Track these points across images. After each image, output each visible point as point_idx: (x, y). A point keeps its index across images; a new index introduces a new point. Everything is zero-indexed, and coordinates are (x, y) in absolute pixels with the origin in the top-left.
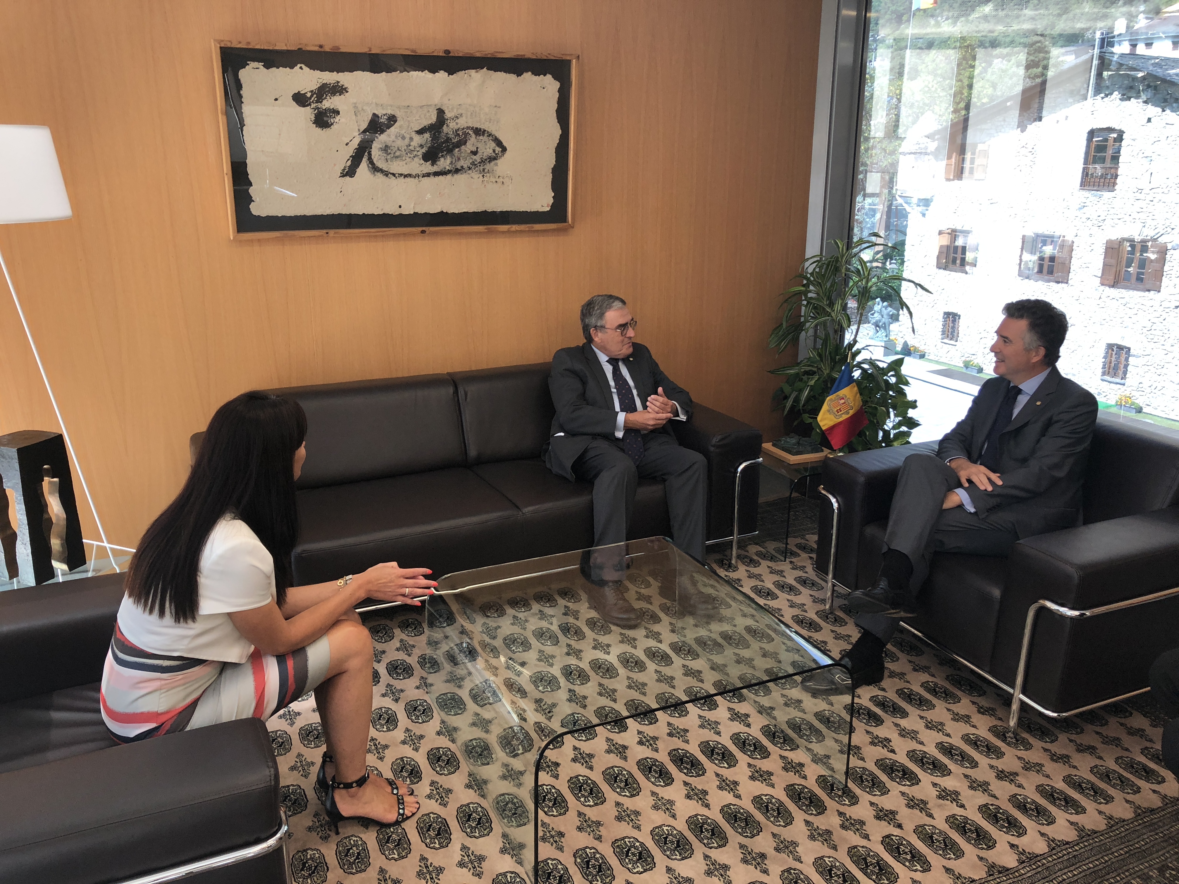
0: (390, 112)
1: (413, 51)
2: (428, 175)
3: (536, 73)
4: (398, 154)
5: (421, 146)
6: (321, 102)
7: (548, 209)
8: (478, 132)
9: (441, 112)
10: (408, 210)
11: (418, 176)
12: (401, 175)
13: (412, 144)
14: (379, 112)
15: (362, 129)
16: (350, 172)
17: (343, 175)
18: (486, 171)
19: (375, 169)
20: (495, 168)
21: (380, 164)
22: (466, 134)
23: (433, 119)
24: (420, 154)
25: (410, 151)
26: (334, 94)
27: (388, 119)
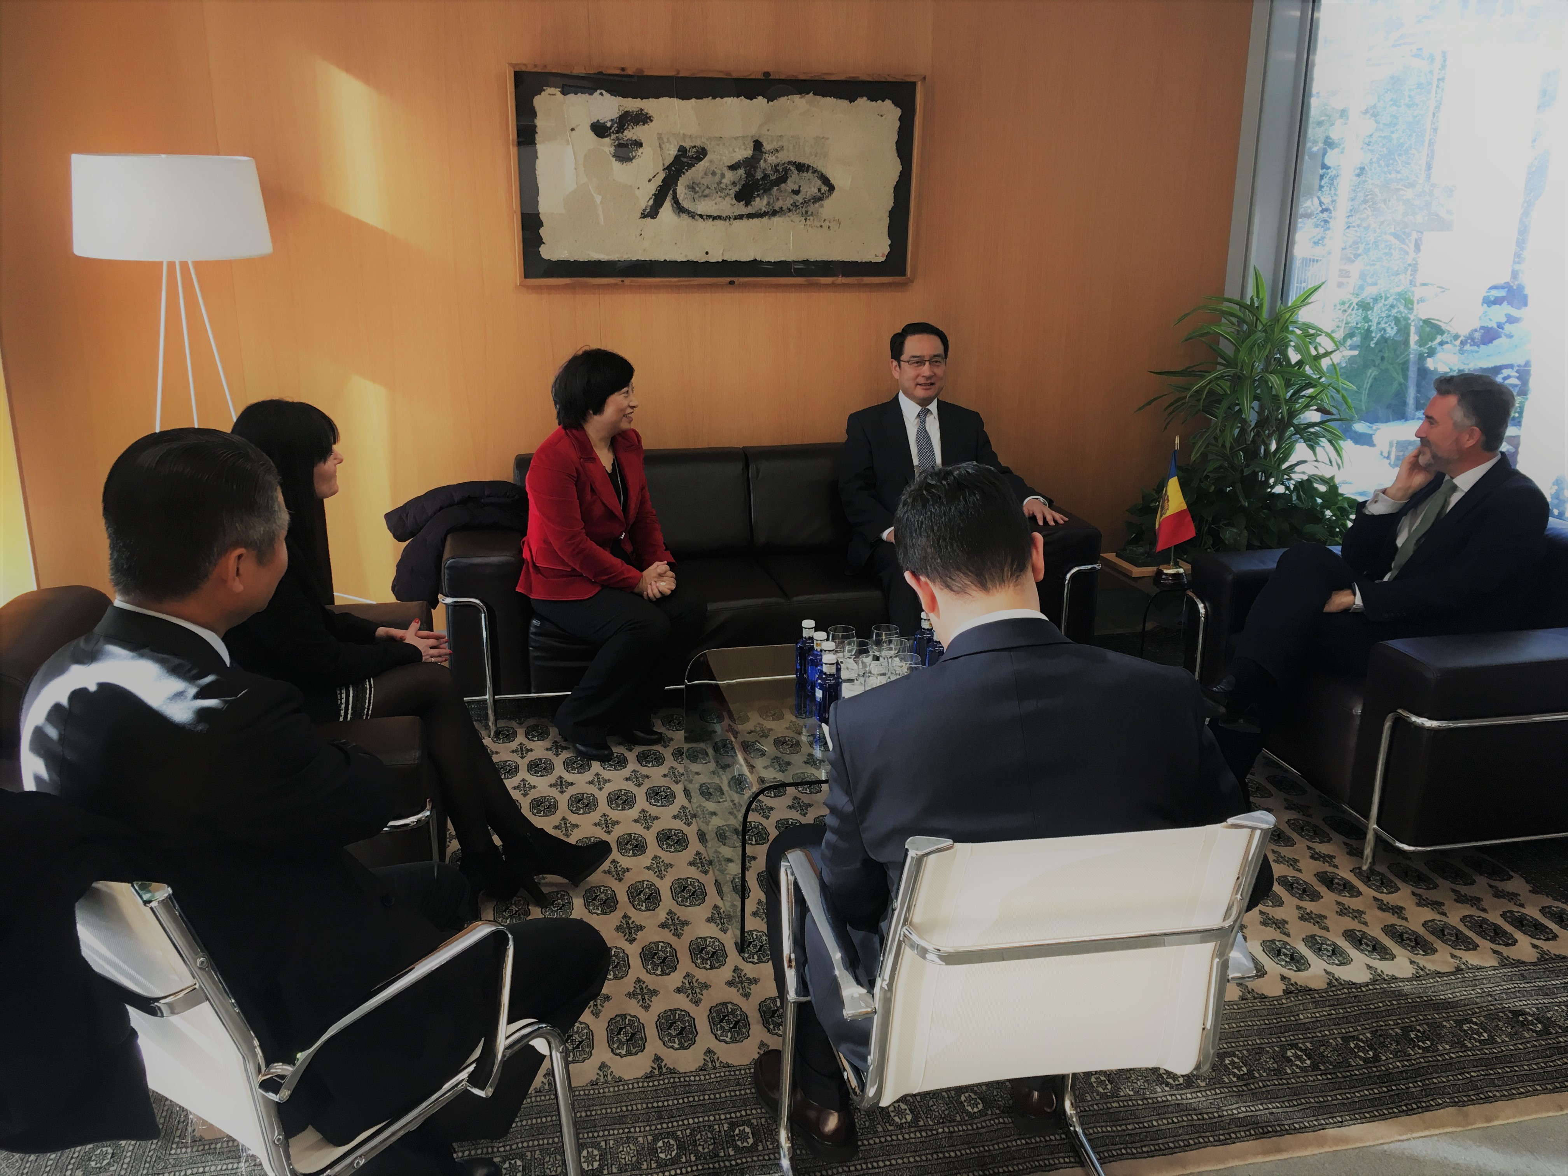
0: (698, 143)
1: (728, 74)
2: (741, 217)
3: (872, 99)
4: (707, 192)
5: (734, 184)
6: (622, 133)
7: (883, 259)
8: (801, 167)
9: (758, 145)
10: (716, 257)
11: (728, 218)
12: (709, 216)
13: (723, 181)
14: (687, 144)
15: (667, 164)
16: (652, 213)
17: (644, 216)
18: (809, 213)
19: (679, 209)
20: (820, 210)
21: (686, 204)
22: (786, 170)
23: (749, 153)
24: (732, 192)
25: (720, 189)
26: (636, 123)
27: (697, 153)
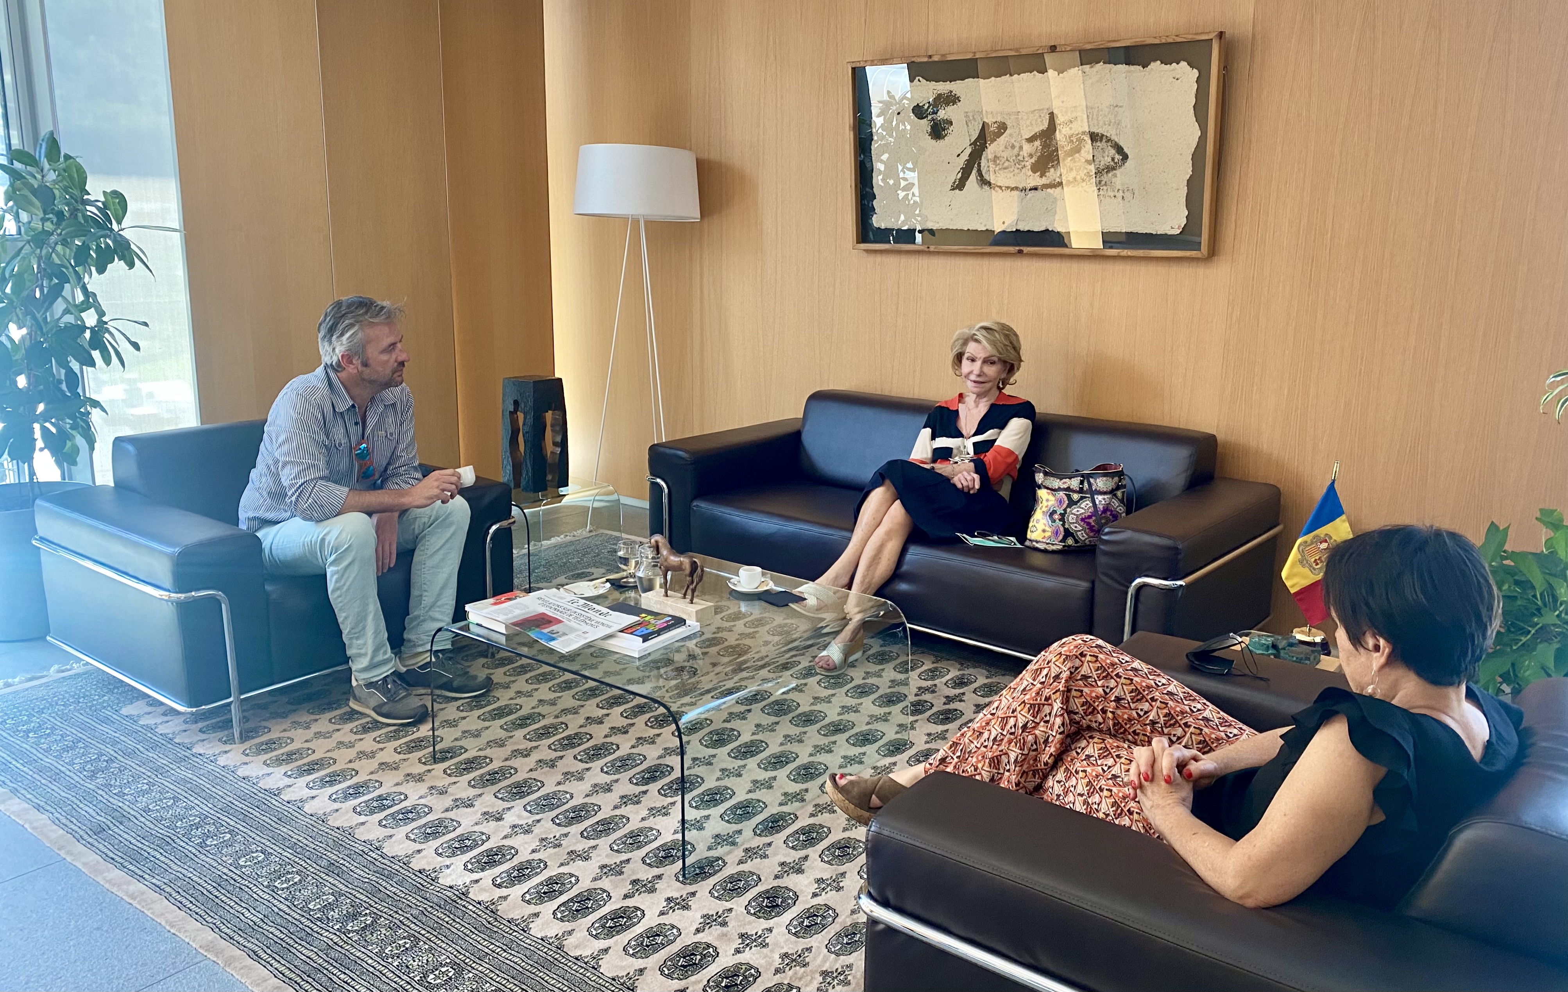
0: (999, 120)
1: (1017, 51)
2: (1037, 188)
3: (1167, 62)
4: (1006, 164)
5: (1031, 156)
6: (936, 113)
7: (1180, 231)
8: (1094, 137)
9: (1052, 117)
10: (1011, 226)
11: (1025, 189)
12: (1008, 188)
13: (1021, 153)
14: (989, 120)
15: (973, 140)
16: (960, 185)
17: (954, 187)
18: (1103, 183)
19: (984, 182)
20: (1114, 180)
21: (988, 177)
22: (1080, 141)
23: (1045, 125)
24: (1028, 164)
25: (1019, 161)
26: (947, 104)
27: (999, 128)
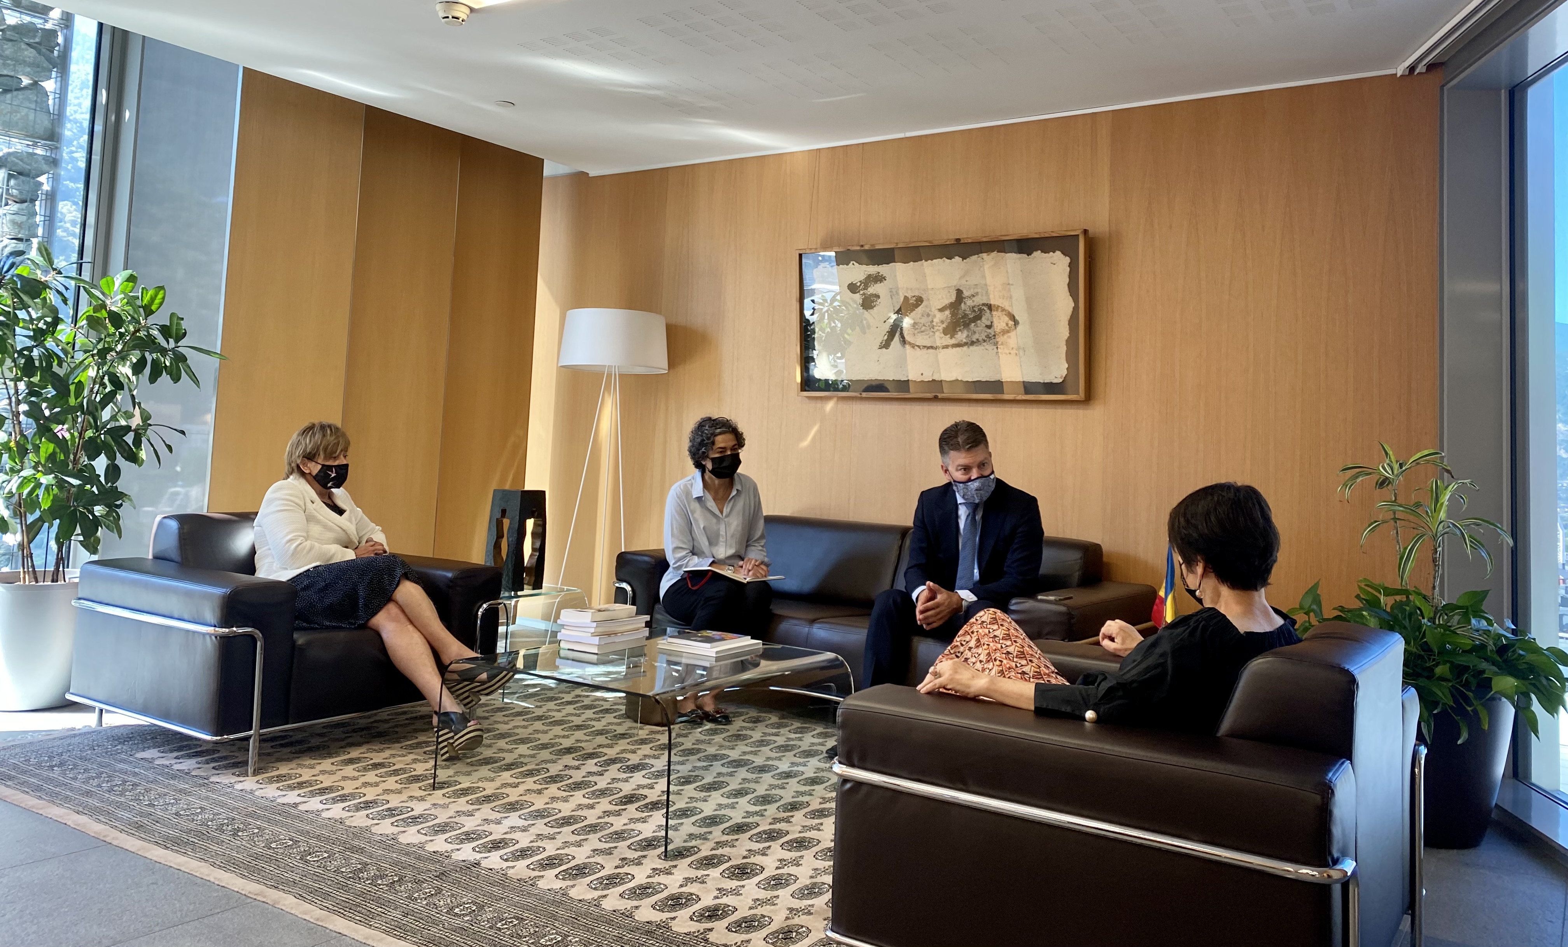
0: (917, 294)
1: (931, 241)
2: (946, 347)
3: (1046, 251)
4: (923, 328)
5: (942, 322)
6: (867, 289)
7: (1061, 380)
8: (992, 308)
9: (959, 292)
10: (925, 377)
11: (938, 348)
12: (925, 347)
13: (935, 320)
14: (909, 295)
15: (896, 310)
16: (886, 345)
17: (881, 347)
18: (1000, 343)
19: (905, 342)
20: (1006, 341)
21: (908, 339)
22: (981, 310)
23: (953, 299)
24: (941, 328)
25: (933, 327)
26: (876, 282)
27: (916, 300)
